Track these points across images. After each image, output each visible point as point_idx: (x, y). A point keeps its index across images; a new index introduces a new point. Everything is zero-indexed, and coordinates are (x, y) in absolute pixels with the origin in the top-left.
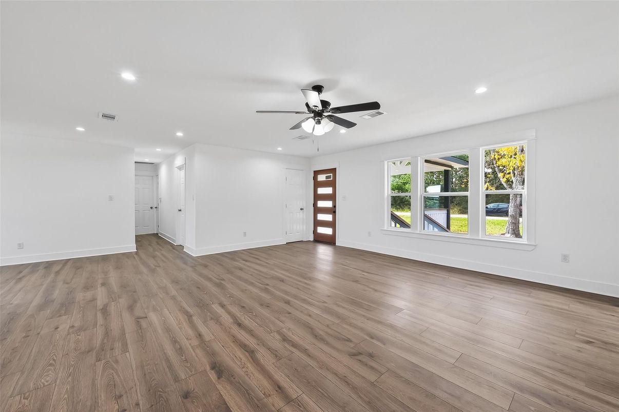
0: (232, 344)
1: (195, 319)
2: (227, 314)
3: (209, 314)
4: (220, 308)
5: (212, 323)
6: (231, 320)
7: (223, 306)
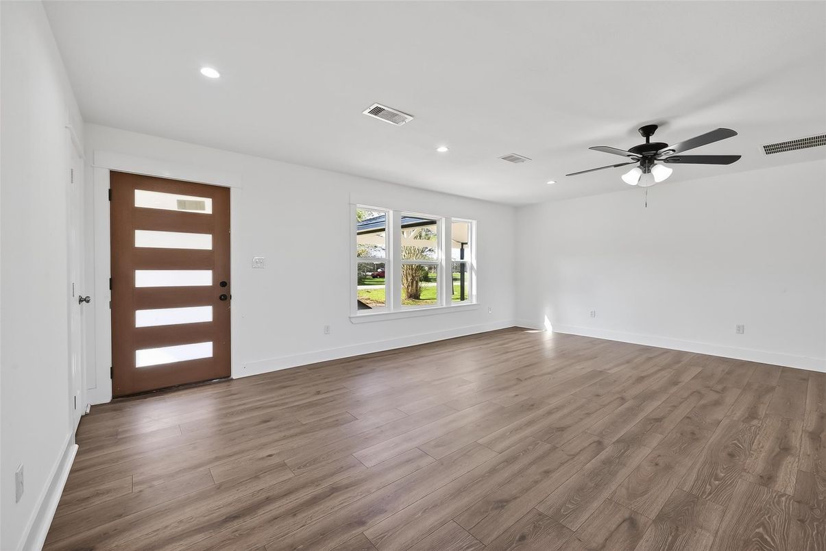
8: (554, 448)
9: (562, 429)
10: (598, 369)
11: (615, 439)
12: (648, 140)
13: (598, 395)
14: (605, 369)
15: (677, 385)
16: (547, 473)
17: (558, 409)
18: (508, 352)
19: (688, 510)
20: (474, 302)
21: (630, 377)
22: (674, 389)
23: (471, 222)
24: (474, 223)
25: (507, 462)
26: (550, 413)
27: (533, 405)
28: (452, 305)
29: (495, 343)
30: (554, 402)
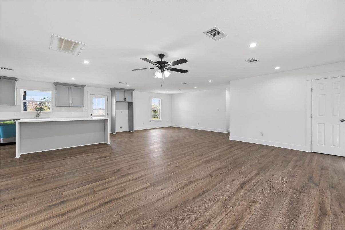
12: (161, 60)
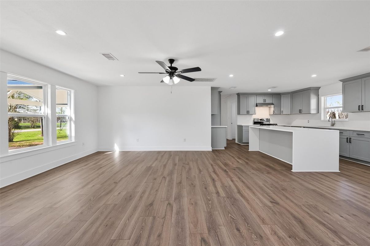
0: (219, 175)
1: (236, 190)
2: (217, 186)
3: (227, 190)
4: (220, 192)
5: (226, 184)
6: (216, 183)
7: (218, 193)
8: (154, 218)
9: (151, 204)
10: (148, 166)
11: (173, 199)
12: (171, 65)
13: (155, 179)
14: (151, 165)
15: (176, 165)
16: (159, 236)
17: (144, 192)
18: (101, 168)
19: (212, 220)
20: (73, 140)
21: (161, 166)
22: (176, 167)
23: (70, 91)
24: (73, 91)
25: (137, 243)
26: (141, 197)
27: (131, 196)
28: (57, 145)
29: (91, 163)
30: (140, 190)
